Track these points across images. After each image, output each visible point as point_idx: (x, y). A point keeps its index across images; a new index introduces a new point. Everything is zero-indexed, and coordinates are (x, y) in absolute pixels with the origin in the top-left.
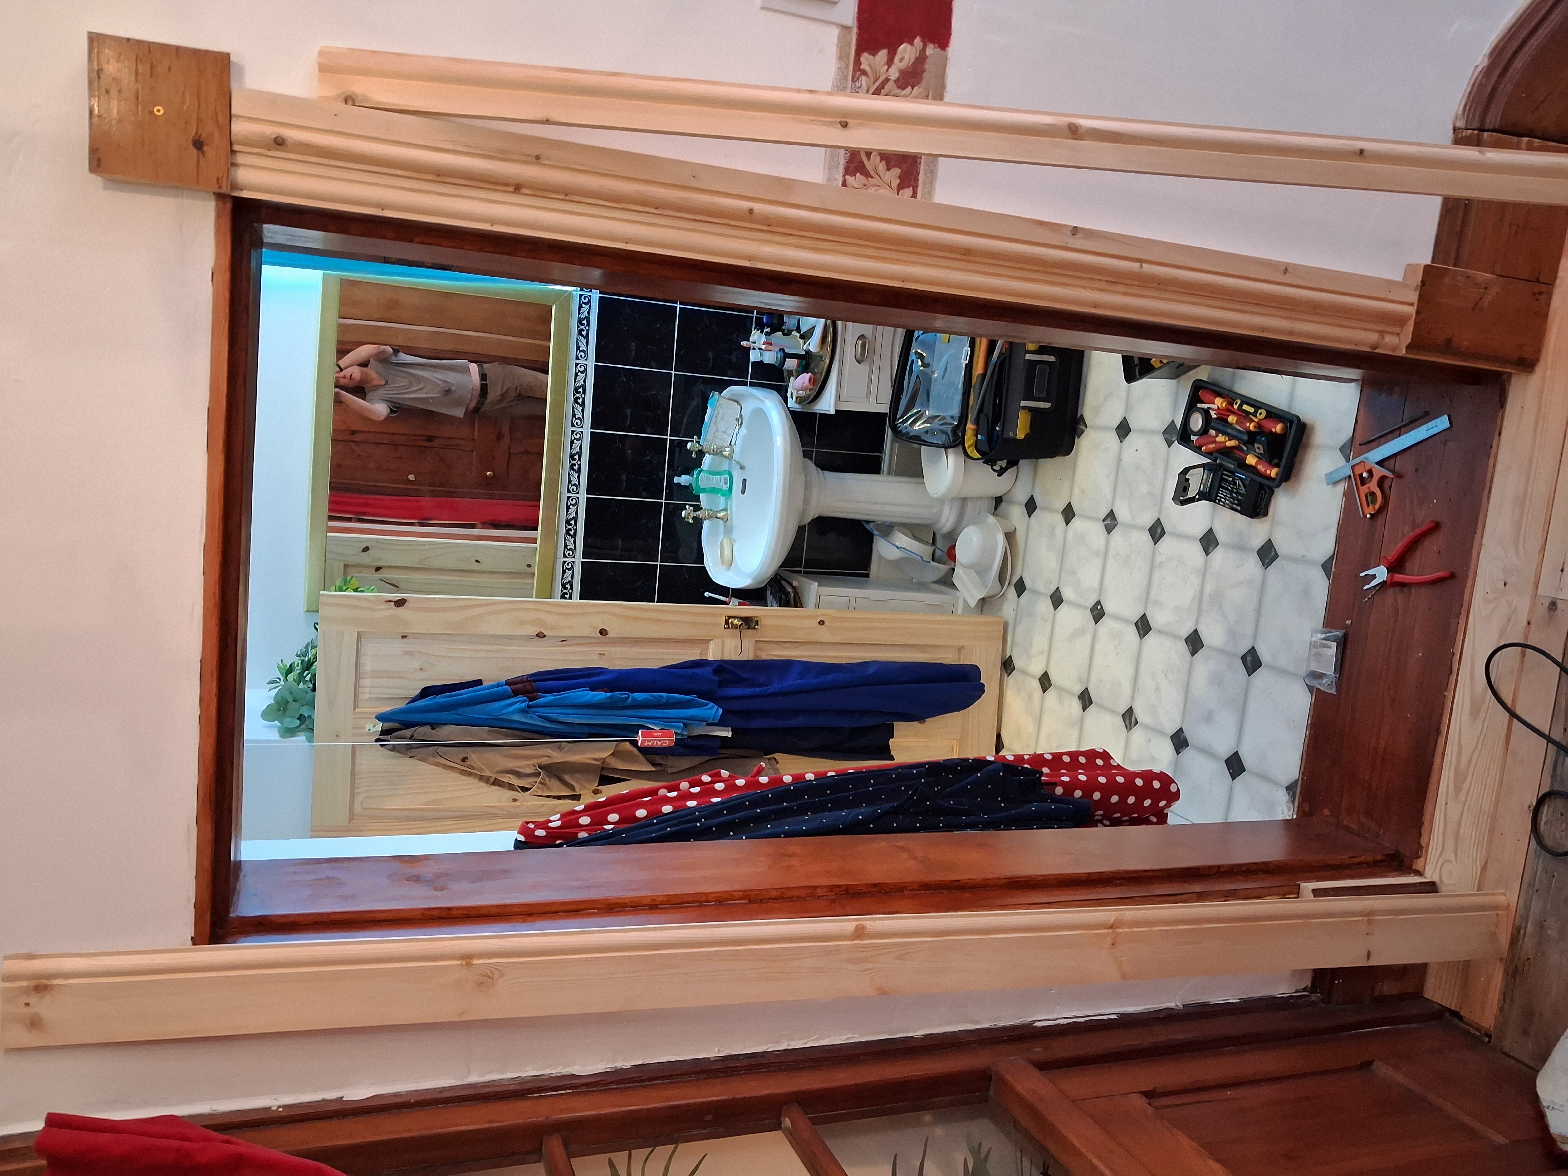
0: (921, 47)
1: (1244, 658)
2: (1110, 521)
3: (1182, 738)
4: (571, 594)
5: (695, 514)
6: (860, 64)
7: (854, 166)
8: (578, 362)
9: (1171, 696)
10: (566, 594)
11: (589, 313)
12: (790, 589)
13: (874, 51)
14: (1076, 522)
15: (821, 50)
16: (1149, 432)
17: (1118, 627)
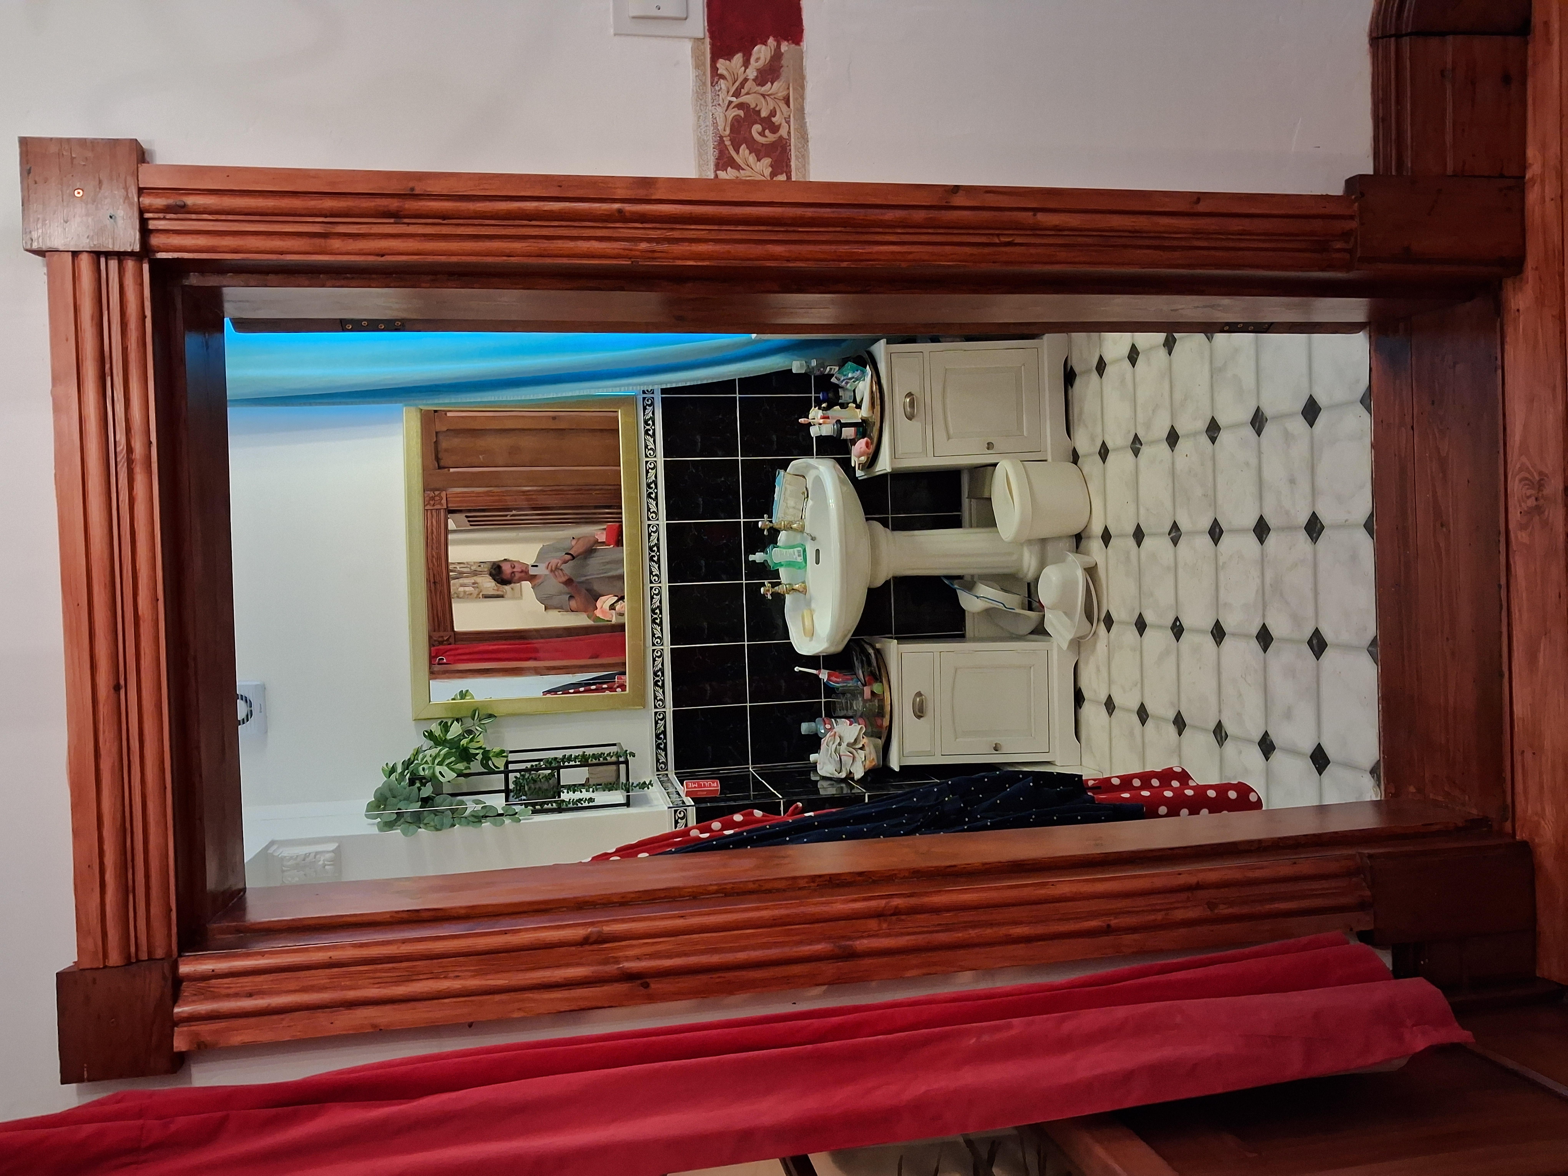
0: (775, 45)
1: (1310, 643)
2: (1175, 533)
3: (1268, 742)
4: (663, 681)
5: (773, 590)
6: (718, 69)
7: (724, 161)
8: (647, 459)
9: (1253, 700)
10: (659, 681)
11: (653, 413)
12: (871, 651)
13: (729, 57)
14: (1147, 541)
15: (677, 63)
16: (1195, 434)
17: (1198, 640)
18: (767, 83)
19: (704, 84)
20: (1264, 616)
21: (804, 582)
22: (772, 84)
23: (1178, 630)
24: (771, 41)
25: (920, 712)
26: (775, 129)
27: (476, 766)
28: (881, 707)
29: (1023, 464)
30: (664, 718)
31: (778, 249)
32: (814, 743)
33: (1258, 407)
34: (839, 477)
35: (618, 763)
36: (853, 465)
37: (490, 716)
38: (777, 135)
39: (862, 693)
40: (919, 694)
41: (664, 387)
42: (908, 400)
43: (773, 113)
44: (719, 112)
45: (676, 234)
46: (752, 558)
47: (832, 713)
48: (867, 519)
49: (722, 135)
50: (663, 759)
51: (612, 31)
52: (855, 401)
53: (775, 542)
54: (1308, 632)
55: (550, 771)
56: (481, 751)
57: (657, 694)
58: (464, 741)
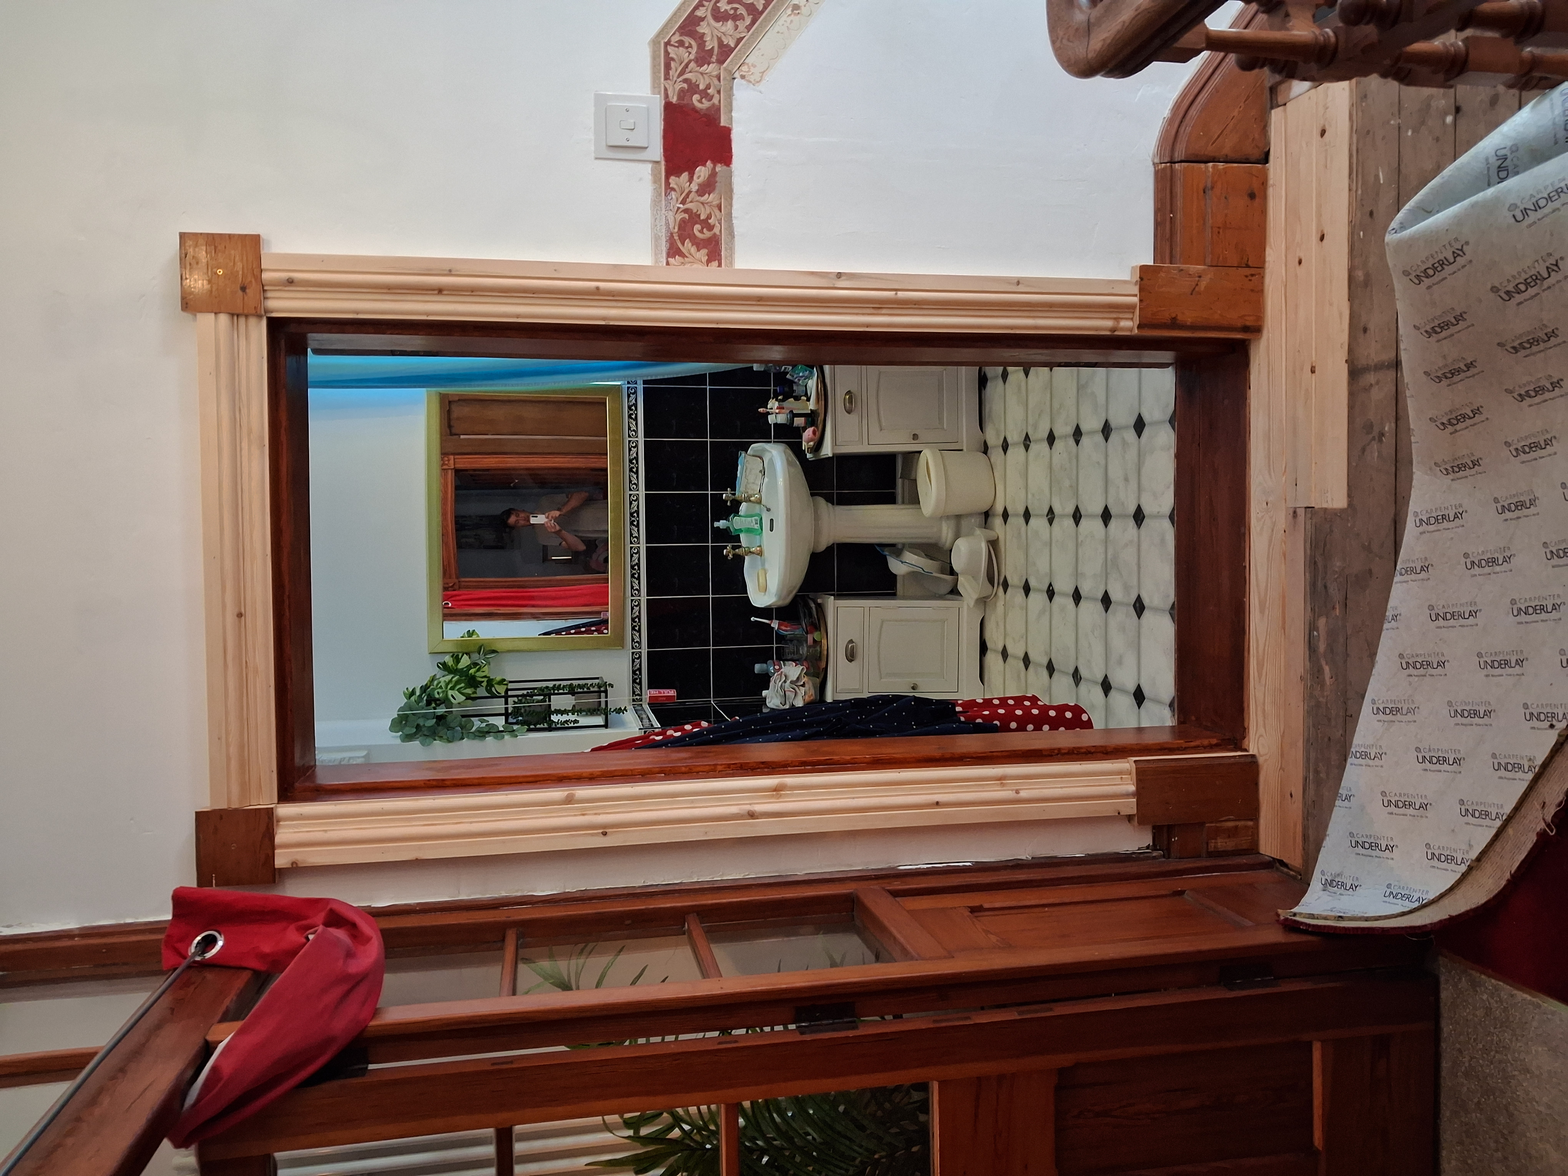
0: (712, 167)
1: (1134, 606)
3: (1107, 683)
4: (640, 626)
5: (735, 552)
7: (673, 251)
9: (1098, 649)
10: (636, 626)
11: (636, 400)
12: (813, 605)
13: (678, 175)
14: (1032, 521)
15: (641, 179)
16: (1066, 437)
17: (1063, 601)
18: (705, 195)
19: (660, 195)
20: (1106, 584)
21: (760, 546)
22: (709, 195)
23: (1051, 593)
24: (709, 163)
25: (851, 656)
26: (711, 228)
27: (481, 691)
28: (820, 652)
29: (941, 454)
30: (640, 657)
32: (765, 681)
33: (1107, 420)
34: (787, 460)
35: (599, 691)
36: (803, 449)
37: (493, 651)
38: (712, 232)
39: (806, 641)
40: (851, 641)
41: (645, 378)
42: (848, 397)
43: (709, 217)
44: (671, 215)
46: (716, 524)
47: (781, 657)
48: (811, 495)
49: (672, 232)
50: (638, 692)
51: (593, 156)
52: (805, 395)
53: (736, 512)
54: (1134, 598)
55: (542, 697)
56: (486, 679)
57: (634, 637)
58: (472, 671)
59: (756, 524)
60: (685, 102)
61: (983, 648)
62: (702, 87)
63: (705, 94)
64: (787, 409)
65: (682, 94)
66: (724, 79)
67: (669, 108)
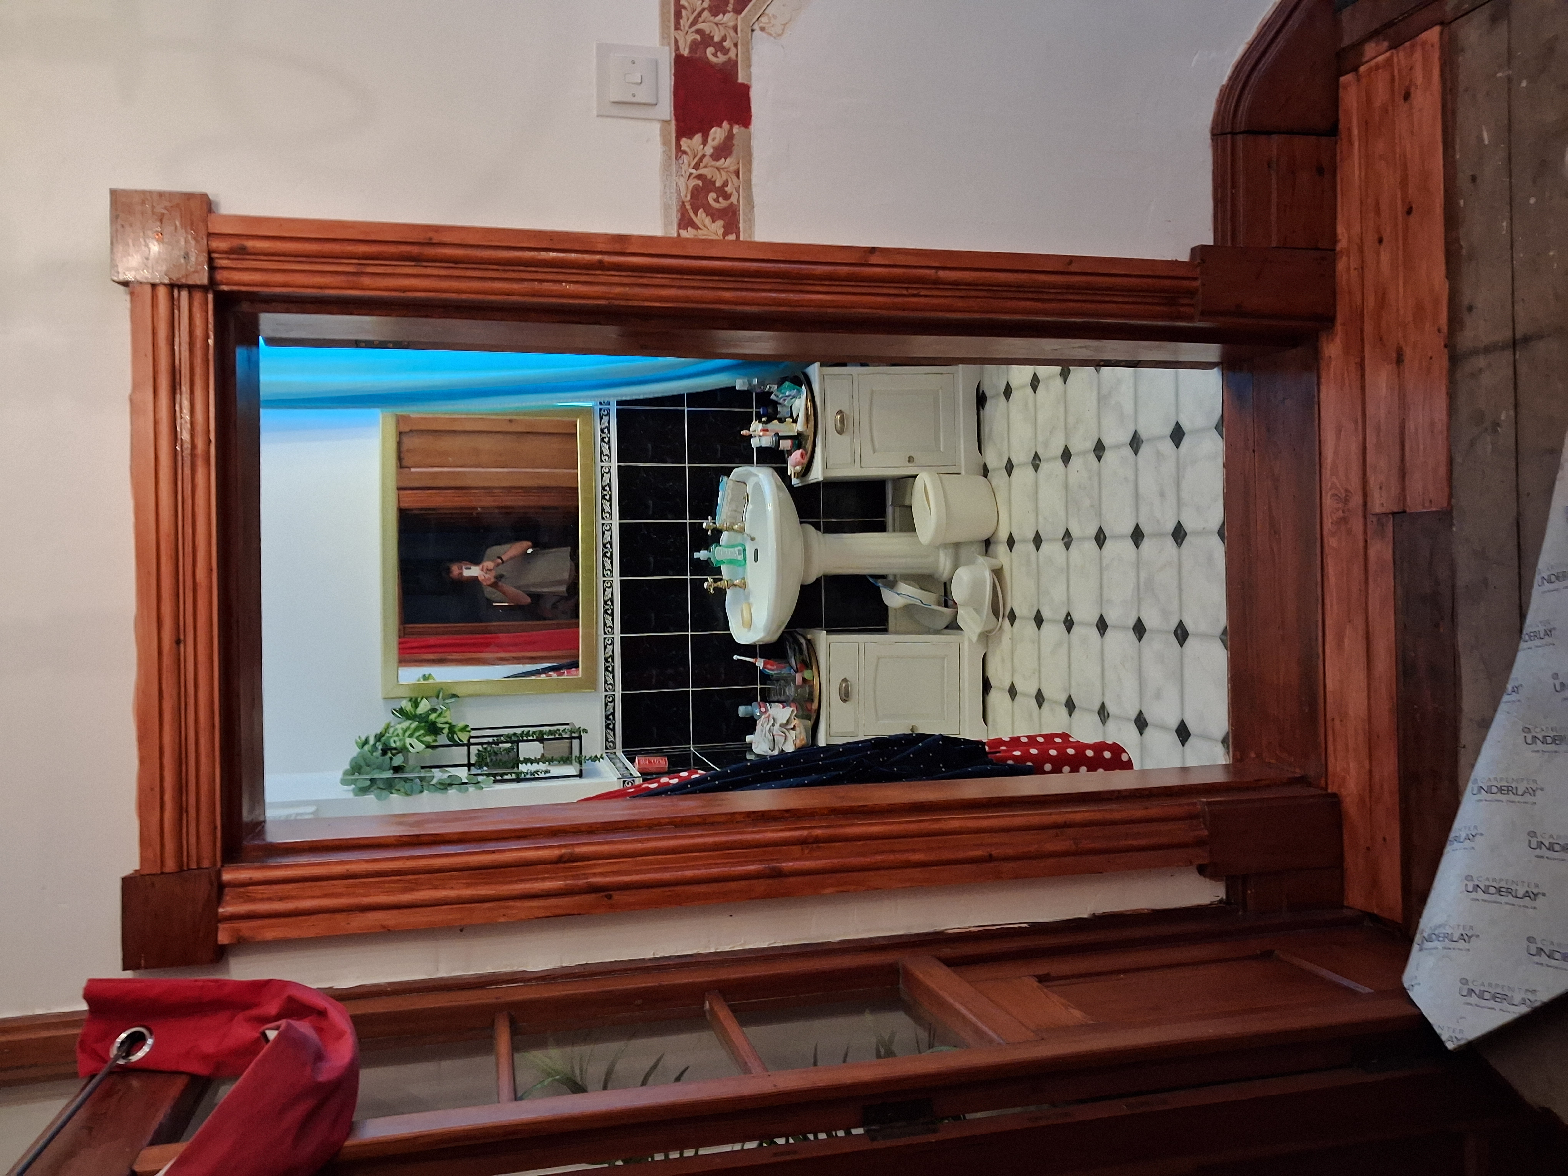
0: (729, 128)
1: (1175, 633)
2: (1067, 539)
3: (1142, 719)
4: (613, 667)
5: (716, 585)
6: (681, 146)
7: (685, 222)
8: (602, 464)
9: (1130, 683)
10: (609, 667)
11: (609, 423)
12: (803, 641)
13: (690, 136)
14: (1044, 546)
15: (648, 141)
16: (1084, 453)
17: (1085, 632)
18: (721, 159)
19: (670, 158)
20: (1139, 610)
21: (744, 579)
22: (725, 160)
23: (1069, 623)
24: (725, 125)
25: (845, 696)
26: (727, 197)
27: (443, 739)
28: (811, 693)
29: (939, 477)
30: (613, 701)
31: (727, 295)
32: (750, 725)
33: (1136, 431)
34: (776, 484)
35: (572, 738)
36: (789, 474)
37: (454, 696)
38: (729, 202)
39: (794, 680)
40: (845, 680)
41: (619, 399)
42: (839, 417)
43: (726, 184)
44: (682, 182)
45: (644, 281)
46: (696, 555)
47: (766, 698)
48: (801, 523)
49: (684, 200)
50: (611, 739)
51: (595, 113)
52: (791, 416)
53: (717, 541)
54: (1174, 624)
55: (510, 745)
56: (447, 726)
57: (607, 678)
58: (433, 717)
59: (740, 554)
60: (698, 55)
61: (986, 686)
62: (717, 39)
63: (720, 47)
64: (772, 431)
65: (694, 47)
66: (742, 30)
67: (679, 60)
